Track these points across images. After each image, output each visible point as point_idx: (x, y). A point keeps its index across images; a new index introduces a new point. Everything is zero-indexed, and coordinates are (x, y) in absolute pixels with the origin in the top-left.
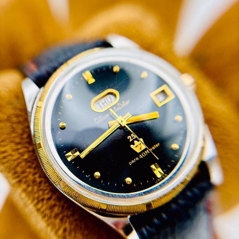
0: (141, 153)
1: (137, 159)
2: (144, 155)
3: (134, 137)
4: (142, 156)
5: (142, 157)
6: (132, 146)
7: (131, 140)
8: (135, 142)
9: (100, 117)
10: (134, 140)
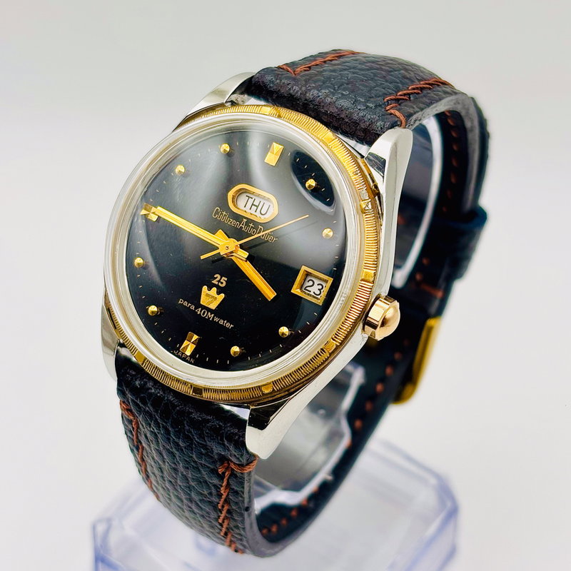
0: (204, 307)
1: (193, 307)
2: (204, 314)
3: (222, 283)
4: (201, 312)
5: (199, 313)
6: (205, 288)
7: (215, 282)
8: (214, 289)
9: (224, 213)
10: (217, 286)
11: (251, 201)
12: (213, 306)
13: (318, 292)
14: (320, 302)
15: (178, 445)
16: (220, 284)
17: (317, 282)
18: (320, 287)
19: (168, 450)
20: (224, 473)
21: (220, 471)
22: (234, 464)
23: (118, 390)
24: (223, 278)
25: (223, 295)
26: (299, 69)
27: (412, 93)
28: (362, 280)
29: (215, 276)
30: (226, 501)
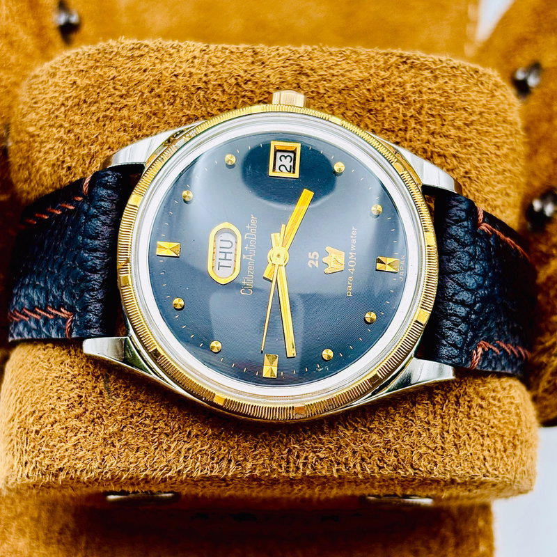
0: (346, 266)
1: (351, 279)
3: (315, 256)
4: (351, 268)
5: (354, 270)
6: (327, 270)
7: (317, 265)
8: (325, 260)
10: (320, 259)
11: (223, 263)
12: (341, 255)
13: (289, 159)
14: (298, 146)
16: (317, 258)
17: (279, 164)
18: (283, 158)
24: (310, 257)
25: (328, 249)
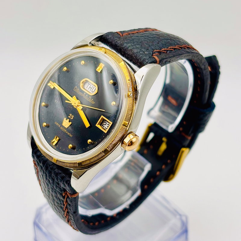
1: (59, 126)
3: (72, 118)
4: (62, 128)
6: (65, 119)
7: (69, 117)
8: (68, 120)
9: (78, 89)
10: (70, 119)
11: (89, 85)
12: (66, 127)
13: (107, 128)
14: (106, 132)
15: (49, 181)
17: (107, 123)
18: (108, 125)
19: (46, 183)
20: (65, 196)
21: (63, 195)
22: (68, 193)
23: (32, 155)
24: (73, 116)
25: (71, 123)
26: (124, 34)
27: (169, 50)
28: (123, 125)
29: (70, 114)
30: (66, 207)
